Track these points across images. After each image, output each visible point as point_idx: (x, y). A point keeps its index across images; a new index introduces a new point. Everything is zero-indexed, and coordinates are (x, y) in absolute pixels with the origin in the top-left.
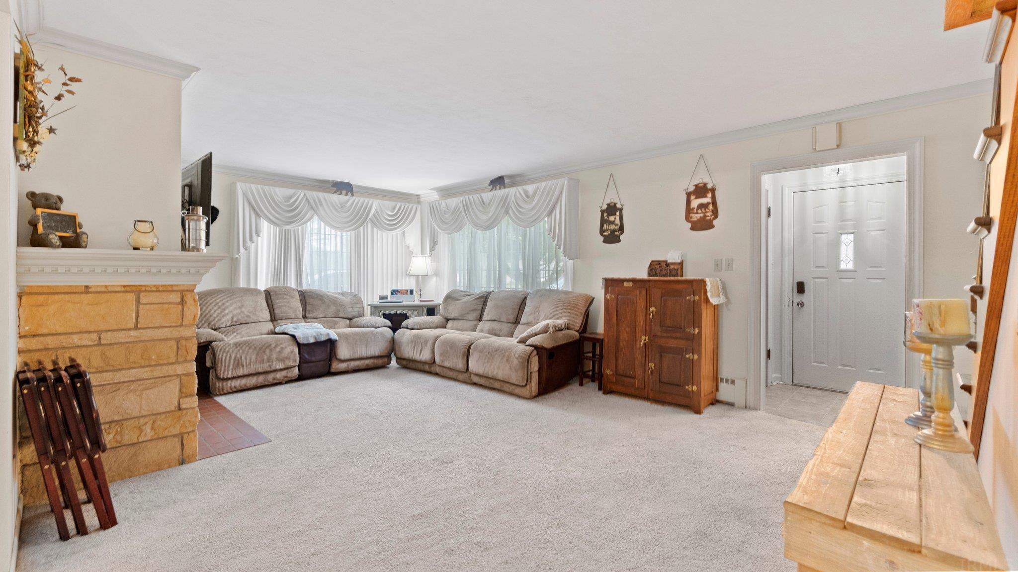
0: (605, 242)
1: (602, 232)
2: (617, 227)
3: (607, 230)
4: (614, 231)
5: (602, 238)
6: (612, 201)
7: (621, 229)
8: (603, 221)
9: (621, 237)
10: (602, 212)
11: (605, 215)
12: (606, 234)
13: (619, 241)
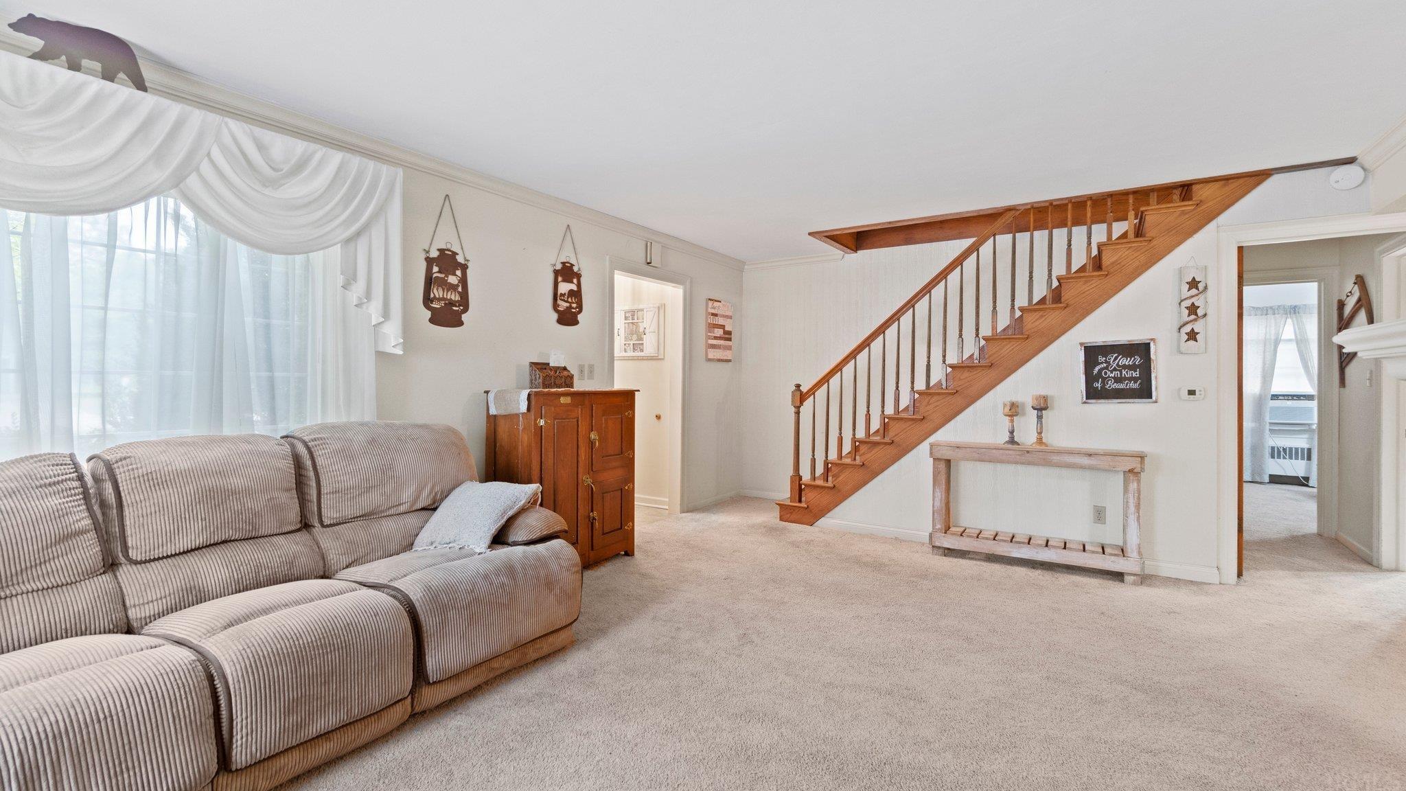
0: (432, 321)
1: (427, 300)
2: (457, 298)
3: (439, 300)
4: (451, 303)
5: (428, 314)
6: (449, 246)
7: (465, 303)
8: (429, 282)
9: (464, 317)
10: (430, 261)
11: (435, 269)
12: (435, 305)
13: (461, 324)
